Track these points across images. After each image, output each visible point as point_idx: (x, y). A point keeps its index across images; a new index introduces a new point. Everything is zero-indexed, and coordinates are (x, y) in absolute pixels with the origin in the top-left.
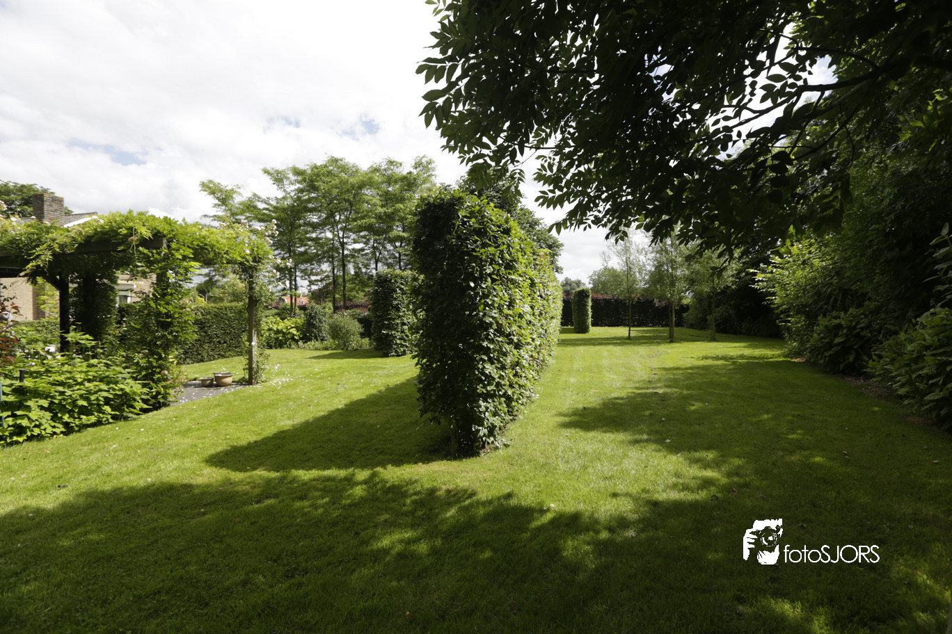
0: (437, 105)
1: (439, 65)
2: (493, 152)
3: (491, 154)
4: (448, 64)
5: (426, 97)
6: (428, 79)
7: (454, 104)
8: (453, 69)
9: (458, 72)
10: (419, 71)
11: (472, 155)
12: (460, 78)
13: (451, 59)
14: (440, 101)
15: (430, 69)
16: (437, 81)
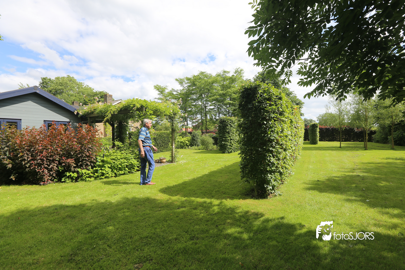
0: (254, 47)
1: (255, 29)
2: (277, 64)
3: (276, 65)
4: (259, 28)
5: (249, 44)
6: (249, 36)
7: (261, 45)
8: (261, 30)
9: (263, 31)
10: (246, 33)
11: (268, 66)
12: (264, 34)
13: (260, 26)
14: (255, 45)
15: (251, 32)
16: (253, 36)
